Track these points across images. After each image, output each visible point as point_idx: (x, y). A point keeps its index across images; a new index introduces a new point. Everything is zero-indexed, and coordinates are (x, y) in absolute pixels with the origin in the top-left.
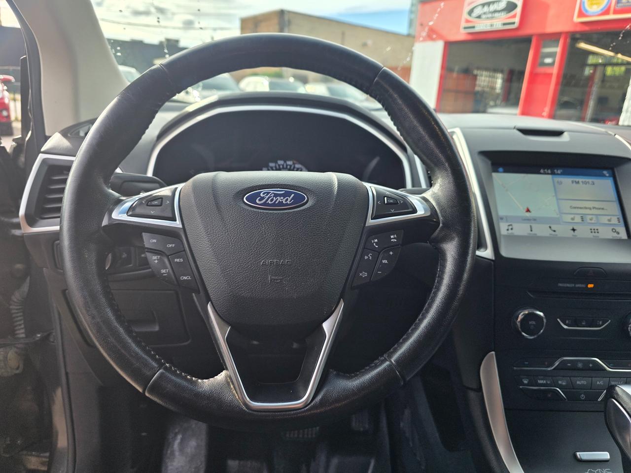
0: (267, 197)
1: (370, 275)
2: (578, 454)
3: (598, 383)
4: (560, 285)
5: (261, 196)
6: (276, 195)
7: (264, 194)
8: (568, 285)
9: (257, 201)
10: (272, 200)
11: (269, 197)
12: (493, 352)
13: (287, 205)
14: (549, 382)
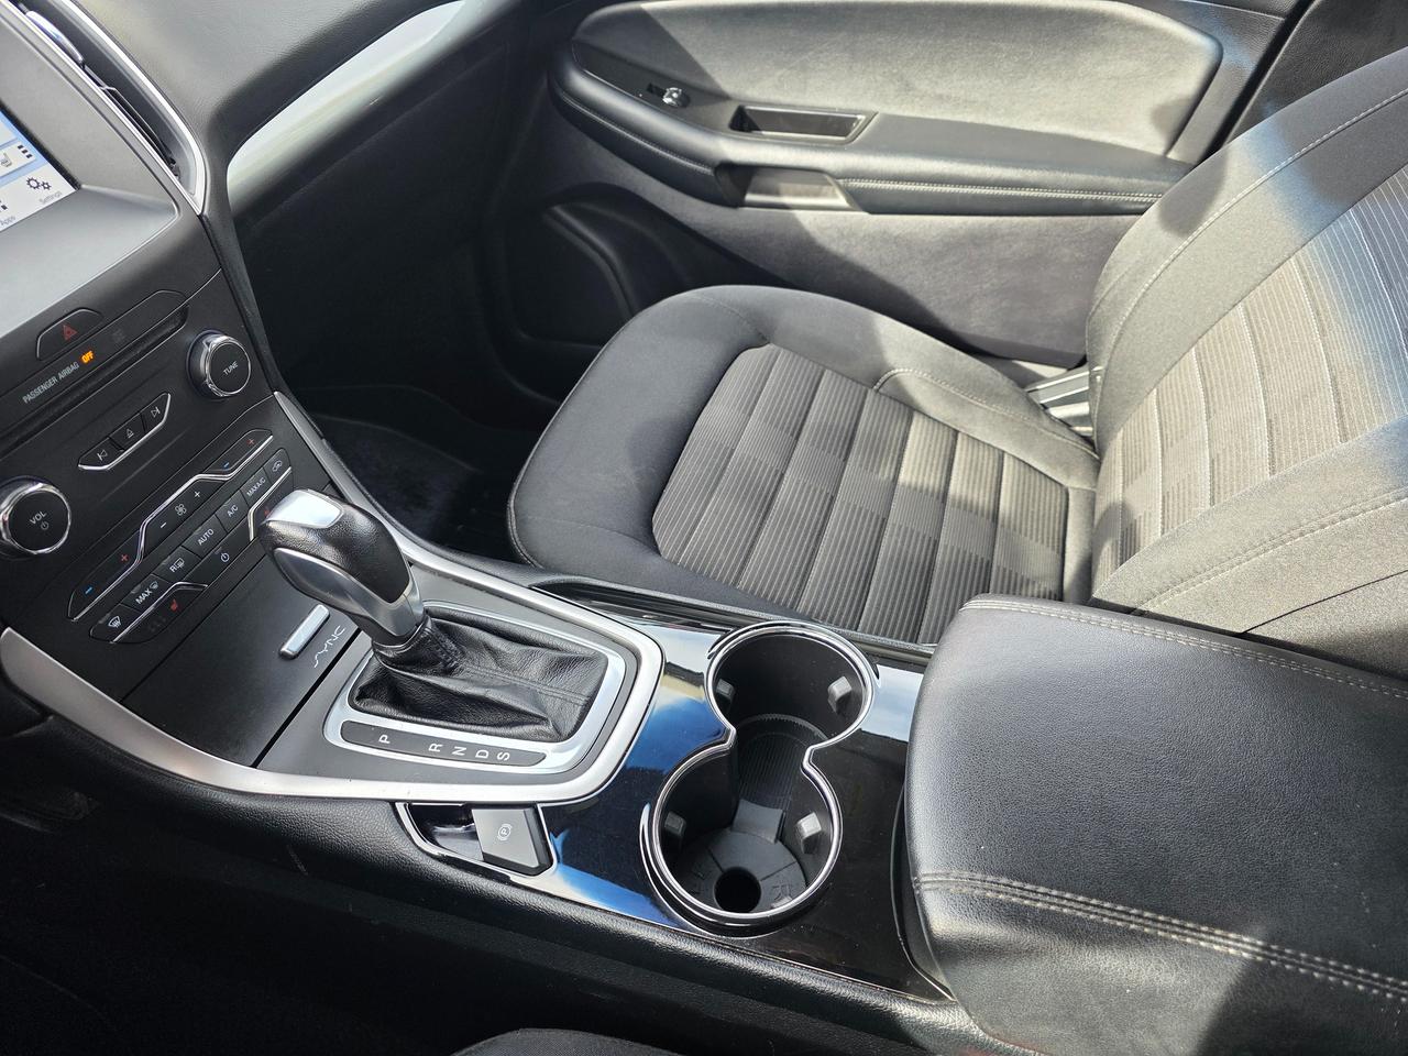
2: (284, 649)
3: (230, 513)
4: (28, 398)
8: (44, 387)
12: (9, 629)
14: (155, 587)
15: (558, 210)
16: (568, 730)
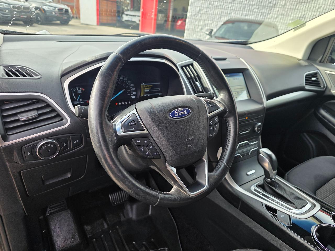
0: (178, 113)
1: (213, 135)
2: (247, 173)
5: (176, 113)
6: (181, 111)
7: (176, 112)
8: (241, 119)
9: (175, 115)
10: (180, 114)
11: (179, 113)
12: (221, 147)
13: (186, 115)
15: (305, 134)
16: (298, 208)
